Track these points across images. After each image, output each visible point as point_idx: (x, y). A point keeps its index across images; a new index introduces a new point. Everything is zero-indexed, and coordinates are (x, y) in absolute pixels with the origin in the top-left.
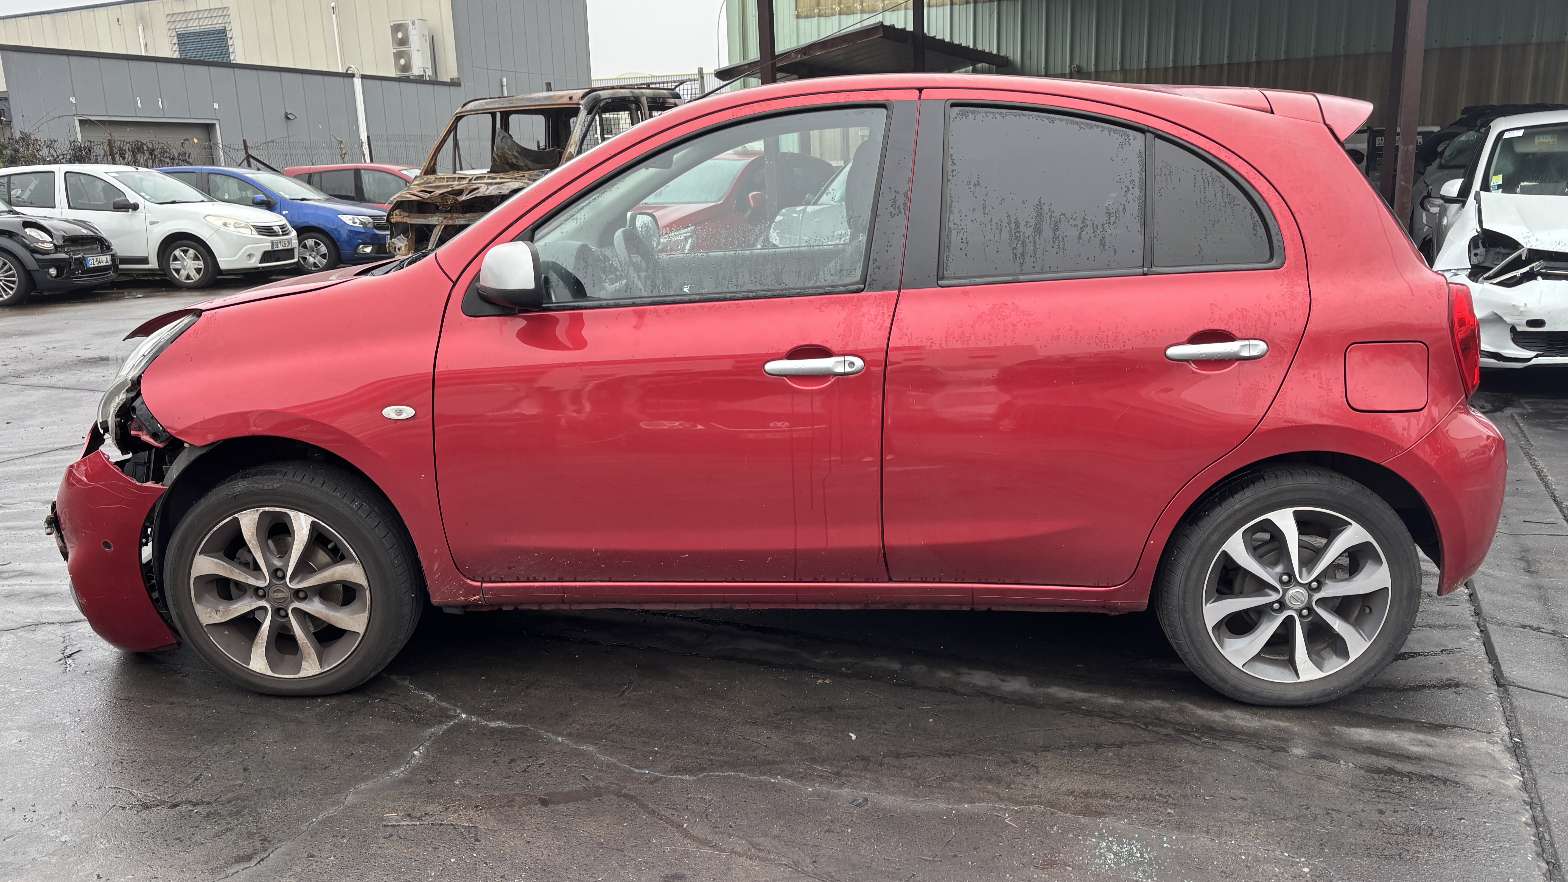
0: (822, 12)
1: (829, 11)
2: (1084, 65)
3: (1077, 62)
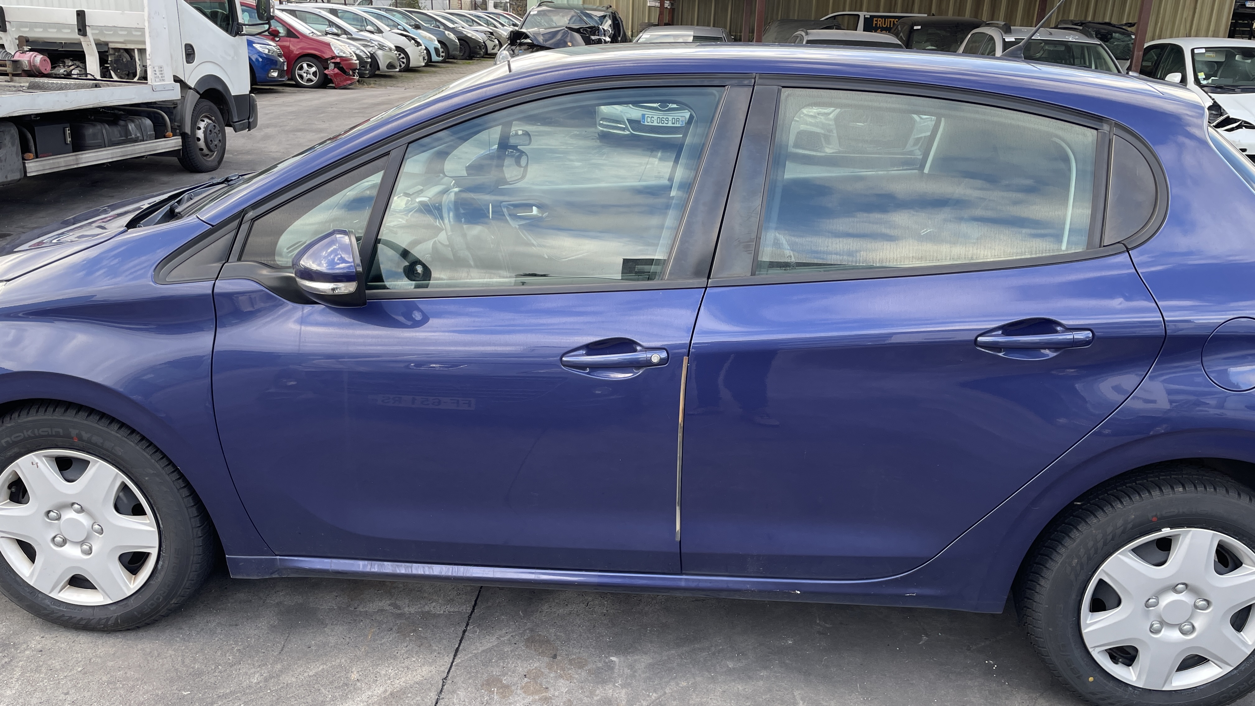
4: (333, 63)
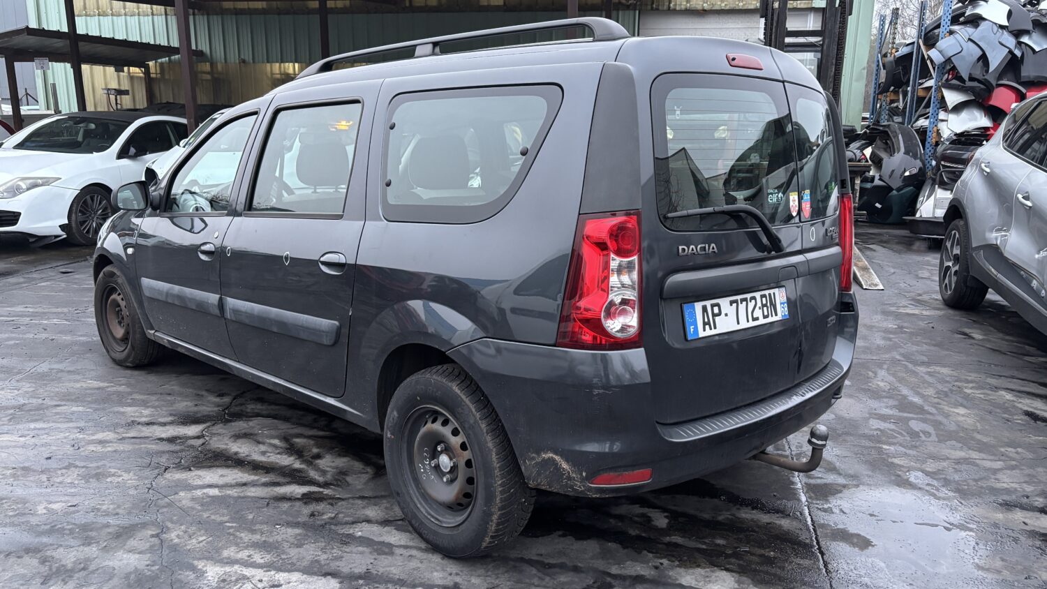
0: (88, 13)
1: (92, 13)
2: (247, 59)
3: (243, 57)
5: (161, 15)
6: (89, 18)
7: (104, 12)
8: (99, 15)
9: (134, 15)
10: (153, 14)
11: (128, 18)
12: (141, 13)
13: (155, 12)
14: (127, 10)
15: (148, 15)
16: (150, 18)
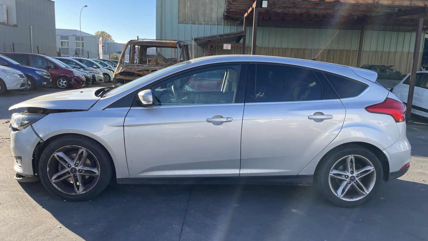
1: (188, 23)
4: (74, 79)
5: (221, 25)
6: (186, 24)
7: (194, 22)
8: (191, 24)
9: (208, 25)
10: (217, 25)
11: (205, 26)
12: (212, 24)
13: (219, 24)
14: (205, 22)
15: (215, 25)
16: (217, 26)
